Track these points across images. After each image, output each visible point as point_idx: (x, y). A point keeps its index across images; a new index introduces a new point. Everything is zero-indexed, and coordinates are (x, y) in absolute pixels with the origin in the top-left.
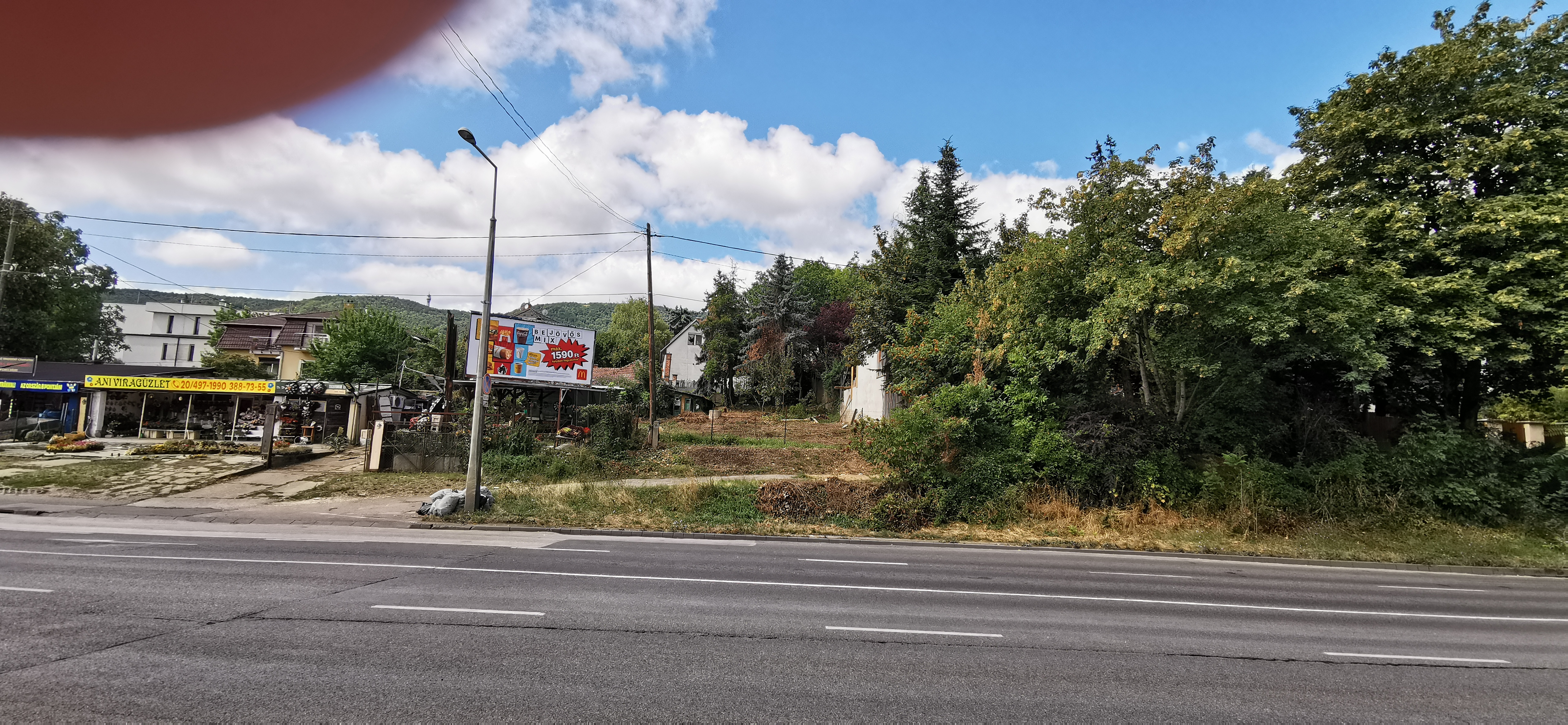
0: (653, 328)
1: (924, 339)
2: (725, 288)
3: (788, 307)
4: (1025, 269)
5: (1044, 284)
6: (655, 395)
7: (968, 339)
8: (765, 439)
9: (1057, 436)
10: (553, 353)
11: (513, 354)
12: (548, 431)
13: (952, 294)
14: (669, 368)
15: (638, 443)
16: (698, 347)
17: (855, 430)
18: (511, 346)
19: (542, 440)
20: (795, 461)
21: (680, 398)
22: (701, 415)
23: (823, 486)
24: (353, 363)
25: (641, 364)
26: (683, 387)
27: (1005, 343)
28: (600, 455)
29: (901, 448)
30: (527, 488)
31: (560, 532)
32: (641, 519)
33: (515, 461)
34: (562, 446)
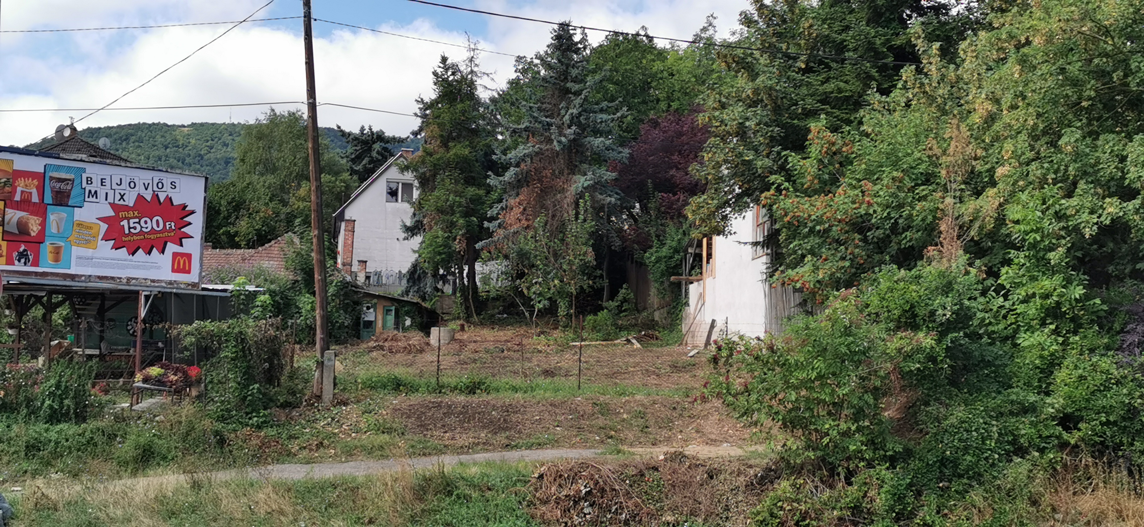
0: (320, 170)
1: (845, 181)
2: (455, 90)
3: (579, 125)
4: (1037, 41)
5: (1074, 69)
6: (325, 303)
7: (928, 179)
8: (541, 381)
9: (1105, 363)
10: (125, 223)
11: (43, 225)
12: (117, 376)
13: (896, 94)
14: (350, 247)
15: (294, 394)
16: (406, 205)
17: (715, 360)
18: (40, 210)
19: (106, 392)
20: (601, 421)
21: (374, 306)
22: (416, 338)
23: (656, 469)
25: (297, 240)
26: (379, 284)
27: (1001, 186)
28: (222, 419)
29: (803, 393)
30: (78, 488)
33: (53, 435)
34: (146, 403)
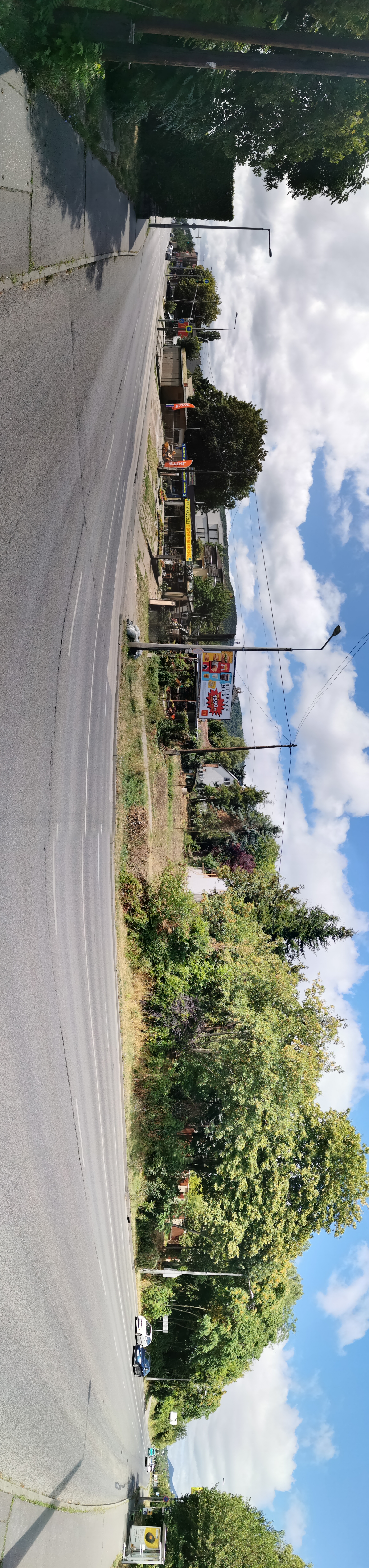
0: (233, 760)
1: (236, 915)
2: (258, 797)
3: (251, 834)
5: (268, 986)
6: (194, 758)
7: (236, 941)
8: (172, 818)
9: (181, 991)
10: (216, 696)
11: (214, 672)
12: (172, 695)
13: (262, 933)
14: (210, 767)
15: (167, 743)
16: (223, 783)
17: (180, 874)
18: (219, 671)
19: (167, 691)
20: (160, 831)
21: (193, 773)
22: (184, 784)
23: (146, 845)
24: (203, 598)
25: (212, 752)
26: (199, 775)
27: (234, 963)
28: (160, 723)
30: (141, 680)
31: (116, 694)
32: (124, 740)
33: (155, 675)
34: (164, 703)
